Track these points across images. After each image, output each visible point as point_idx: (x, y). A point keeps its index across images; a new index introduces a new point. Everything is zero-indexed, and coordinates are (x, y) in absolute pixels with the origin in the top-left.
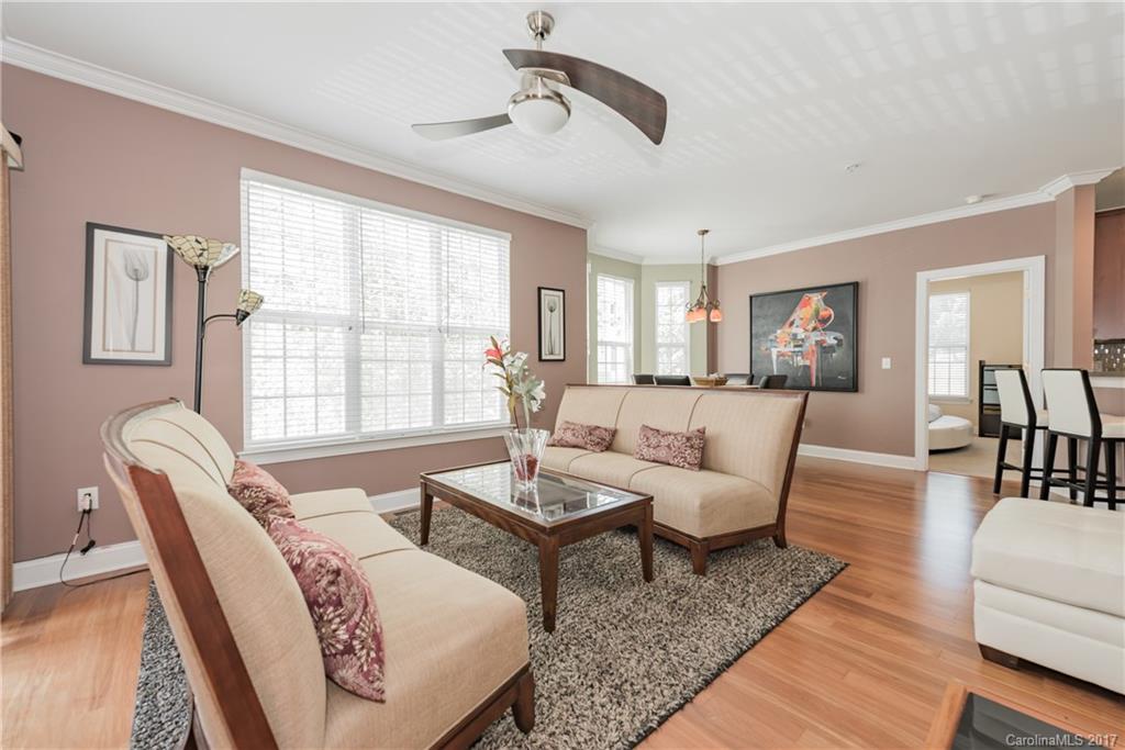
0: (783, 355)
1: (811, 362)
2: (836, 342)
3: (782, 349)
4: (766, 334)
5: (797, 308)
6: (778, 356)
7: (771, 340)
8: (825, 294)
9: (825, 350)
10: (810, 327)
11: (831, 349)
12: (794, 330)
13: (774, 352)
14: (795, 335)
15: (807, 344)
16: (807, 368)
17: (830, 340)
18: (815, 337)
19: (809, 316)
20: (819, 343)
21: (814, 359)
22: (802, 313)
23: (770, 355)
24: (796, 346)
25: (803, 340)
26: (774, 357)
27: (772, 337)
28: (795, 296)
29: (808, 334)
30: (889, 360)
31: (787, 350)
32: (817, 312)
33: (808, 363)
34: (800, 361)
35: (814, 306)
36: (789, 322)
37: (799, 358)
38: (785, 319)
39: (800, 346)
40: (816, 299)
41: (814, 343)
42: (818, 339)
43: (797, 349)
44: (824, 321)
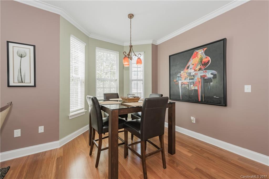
0: (184, 84)
1: (198, 88)
2: (212, 76)
3: (184, 81)
4: (176, 74)
5: (191, 59)
6: (182, 85)
7: (179, 77)
8: (205, 49)
9: (206, 81)
10: (198, 68)
11: (209, 80)
12: (189, 71)
13: (180, 82)
14: (190, 73)
15: (196, 78)
16: (196, 91)
17: (209, 74)
18: (201, 73)
19: (196, 63)
20: (203, 77)
21: (200, 86)
22: (194, 61)
23: (178, 84)
24: (190, 79)
25: (194, 76)
26: (180, 85)
27: (179, 75)
28: (189, 53)
29: (196, 72)
30: (250, 86)
31: (186, 81)
32: (201, 60)
33: (196, 88)
34: (192, 87)
35: (199, 57)
36: (186, 67)
37: (192, 85)
38: (185, 65)
39: (193, 79)
40: (201, 52)
41: (199, 77)
42: (202, 75)
43: (191, 81)
44: (205, 64)
